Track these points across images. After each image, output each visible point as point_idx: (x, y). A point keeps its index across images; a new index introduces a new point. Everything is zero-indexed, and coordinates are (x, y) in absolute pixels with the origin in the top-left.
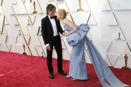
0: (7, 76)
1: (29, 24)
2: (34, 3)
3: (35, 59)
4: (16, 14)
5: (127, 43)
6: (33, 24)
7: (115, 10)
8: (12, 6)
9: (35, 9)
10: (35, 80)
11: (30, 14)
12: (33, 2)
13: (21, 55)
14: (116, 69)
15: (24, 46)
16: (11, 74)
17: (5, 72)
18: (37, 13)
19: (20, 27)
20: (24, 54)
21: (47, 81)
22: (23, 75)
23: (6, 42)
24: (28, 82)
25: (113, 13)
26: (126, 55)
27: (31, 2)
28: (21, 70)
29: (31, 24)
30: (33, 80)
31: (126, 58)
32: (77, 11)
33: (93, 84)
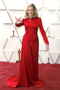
5: (20, 39)
14: (12, 63)
25: (7, 12)
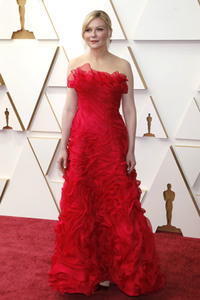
7: (136, 41)
26: (169, 186)
31: (168, 197)
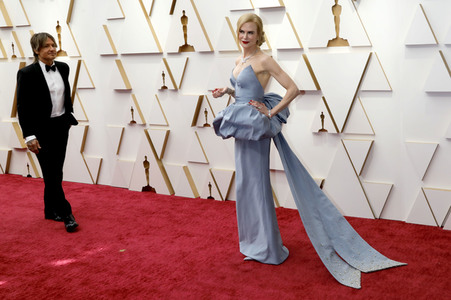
0: (82, 264)
1: (165, 88)
2: (184, 18)
3: (186, 206)
4: (119, 53)
6: (178, 86)
8: (105, 27)
9: (185, 36)
10: (182, 276)
11: (169, 54)
12: (178, 13)
13: (134, 194)
15: (146, 163)
16: (100, 256)
17: (77, 250)
18: (193, 50)
19: (134, 96)
20: (148, 189)
21: (223, 278)
22: (140, 260)
23: (83, 150)
24: (158, 282)
25: (440, 52)
27: (172, 13)
28: (132, 242)
29: (170, 86)
30: (174, 275)
32: (328, 46)
33: (378, 283)
